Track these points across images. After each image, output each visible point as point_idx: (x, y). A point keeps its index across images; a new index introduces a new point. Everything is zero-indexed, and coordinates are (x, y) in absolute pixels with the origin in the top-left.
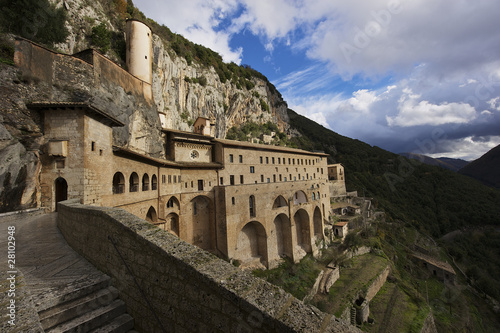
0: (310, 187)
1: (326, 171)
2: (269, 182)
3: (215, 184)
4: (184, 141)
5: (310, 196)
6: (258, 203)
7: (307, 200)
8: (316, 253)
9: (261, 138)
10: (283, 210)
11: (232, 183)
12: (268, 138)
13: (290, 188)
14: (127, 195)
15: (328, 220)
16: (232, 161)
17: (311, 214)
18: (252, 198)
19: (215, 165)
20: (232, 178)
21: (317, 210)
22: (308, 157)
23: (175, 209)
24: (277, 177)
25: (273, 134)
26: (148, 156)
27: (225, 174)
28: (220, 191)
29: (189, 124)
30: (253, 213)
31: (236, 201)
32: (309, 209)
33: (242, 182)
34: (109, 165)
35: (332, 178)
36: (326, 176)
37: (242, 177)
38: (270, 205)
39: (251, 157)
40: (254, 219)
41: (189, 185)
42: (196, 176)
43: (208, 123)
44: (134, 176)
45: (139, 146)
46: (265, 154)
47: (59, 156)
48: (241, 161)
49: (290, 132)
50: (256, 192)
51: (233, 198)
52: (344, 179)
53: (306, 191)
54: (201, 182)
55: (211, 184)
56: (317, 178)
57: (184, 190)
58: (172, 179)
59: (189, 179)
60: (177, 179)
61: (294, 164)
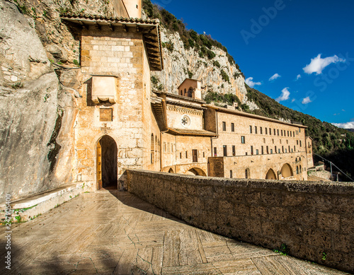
1: (304, 144)
2: (258, 154)
3: (209, 154)
4: (176, 104)
6: (252, 177)
7: (293, 174)
11: (225, 153)
13: (279, 161)
16: (225, 129)
18: (247, 171)
20: (225, 148)
22: (290, 129)
24: (265, 149)
25: (235, 104)
27: (219, 143)
31: (234, 175)
33: (234, 153)
36: (303, 148)
37: (234, 147)
39: (242, 126)
41: (184, 155)
42: (190, 145)
43: (199, 84)
46: (253, 124)
48: (233, 130)
49: (248, 104)
50: (251, 165)
51: (231, 171)
52: (311, 151)
53: (291, 164)
54: (195, 152)
55: (205, 155)
56: (297, 151)
57: (179, 162)
58: (170, 148)
59: (183, 149)
60: (173, 147)
61: (278, 135)
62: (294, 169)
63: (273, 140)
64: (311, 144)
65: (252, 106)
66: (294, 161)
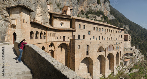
0: (115, 43)
1: (123, 37)
2: (97, 40)
3: (71, 38)
4: (58, 17)
5: (115, 47)
6: (91, 49)
7: (114, 49)
8: (116, 73)
9: (95, 17)
10: (102, 53)
11: (79, 38)
12: (98, 18)
13: (107, 43)
14: (35, 41)
15: (122, 58)
16: (80, 28)
17: (115, 55)
18: (88, 46)
19: (71, 29)
20: (79, 36)
21: (118, 54)
22: (116, 30)
23: (52, 48)
24: (101, 38)
25: (101, 16)
26: (43, 24)
27: (76, 34)
28: (73, 42)
29: (61, 9)
30: (87, 53)
31: (81, 47)
32: (114, 53)
33: (84, 38)
34: (29, 28)
35: (126, 40)
36: (123, 39)
37: (84, 36)
38: (96, 50)
39: (89, 27)
40: (88, 56)
41: (59, 38)
42: (62, 34)
43: (69, 9)
44: (37, 33)
45: (39, 20)
46: (96, 26)
47: (14, 25)
48: (84, 28)
49: (110, 16)
51: (79, 45)
52: (130, 41)
53: (113, 45)
54: (64, 37)
55: (69, 38)
56: (119, 39)
57: (57, 40)
58: (52, 35)
59: (59, 35)
60: (54, 35)
61: (109, 32)
63: (106, 34)
64: (130, 37)
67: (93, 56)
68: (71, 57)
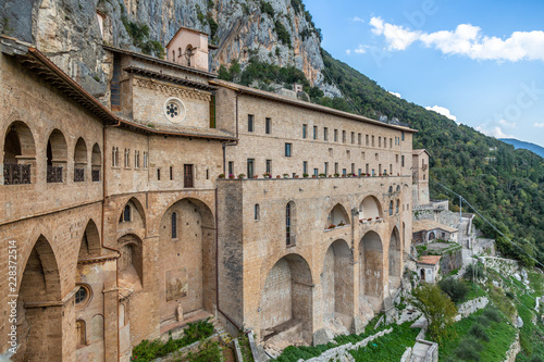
1: (409, 162)
3: (218, 174)
4: (154, 75)
6: (300, 217)
7: (381, 215)
10: (340, 233)
11: (250, 174)
13: (356, 190)
14: (41, 190)
17: (386, 241)
18: (290, 206)
21: (394, 233)
22: (384, 135)
24: (331, 168)
27: (239, 156)
28: (230, 190)
31: (263, 213)
32: (383, 230)
36: (408, 170)
37: (268, 162)
38: (320, 222)
39: (286, 124)
40: (293, 250)
41: (165, 173)
42: (176, 156)
43: (204, 42)
46: (311, 121)
48: (268, 131)
49: (323, 88)
50: (298, 196)
51: (257, 205)
52: (427, 177)
53: (379, 198)
54: (189, 168)
55: (210, 175)
56: (394, 174)
57: (154, 185)
58: (132, 159)
59: (165, 162)
60: (141, 158)
61: (359, 143)
62: (385, 206)
63: (348, 152)
64: (427, 162)
65: (331, 91)
66: (387, 191)
67: (310, 248)
68: (220, 259)
